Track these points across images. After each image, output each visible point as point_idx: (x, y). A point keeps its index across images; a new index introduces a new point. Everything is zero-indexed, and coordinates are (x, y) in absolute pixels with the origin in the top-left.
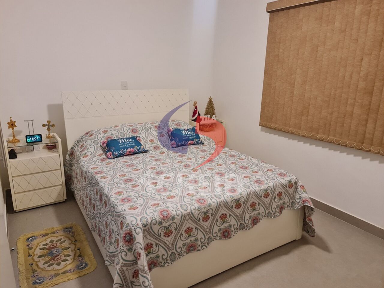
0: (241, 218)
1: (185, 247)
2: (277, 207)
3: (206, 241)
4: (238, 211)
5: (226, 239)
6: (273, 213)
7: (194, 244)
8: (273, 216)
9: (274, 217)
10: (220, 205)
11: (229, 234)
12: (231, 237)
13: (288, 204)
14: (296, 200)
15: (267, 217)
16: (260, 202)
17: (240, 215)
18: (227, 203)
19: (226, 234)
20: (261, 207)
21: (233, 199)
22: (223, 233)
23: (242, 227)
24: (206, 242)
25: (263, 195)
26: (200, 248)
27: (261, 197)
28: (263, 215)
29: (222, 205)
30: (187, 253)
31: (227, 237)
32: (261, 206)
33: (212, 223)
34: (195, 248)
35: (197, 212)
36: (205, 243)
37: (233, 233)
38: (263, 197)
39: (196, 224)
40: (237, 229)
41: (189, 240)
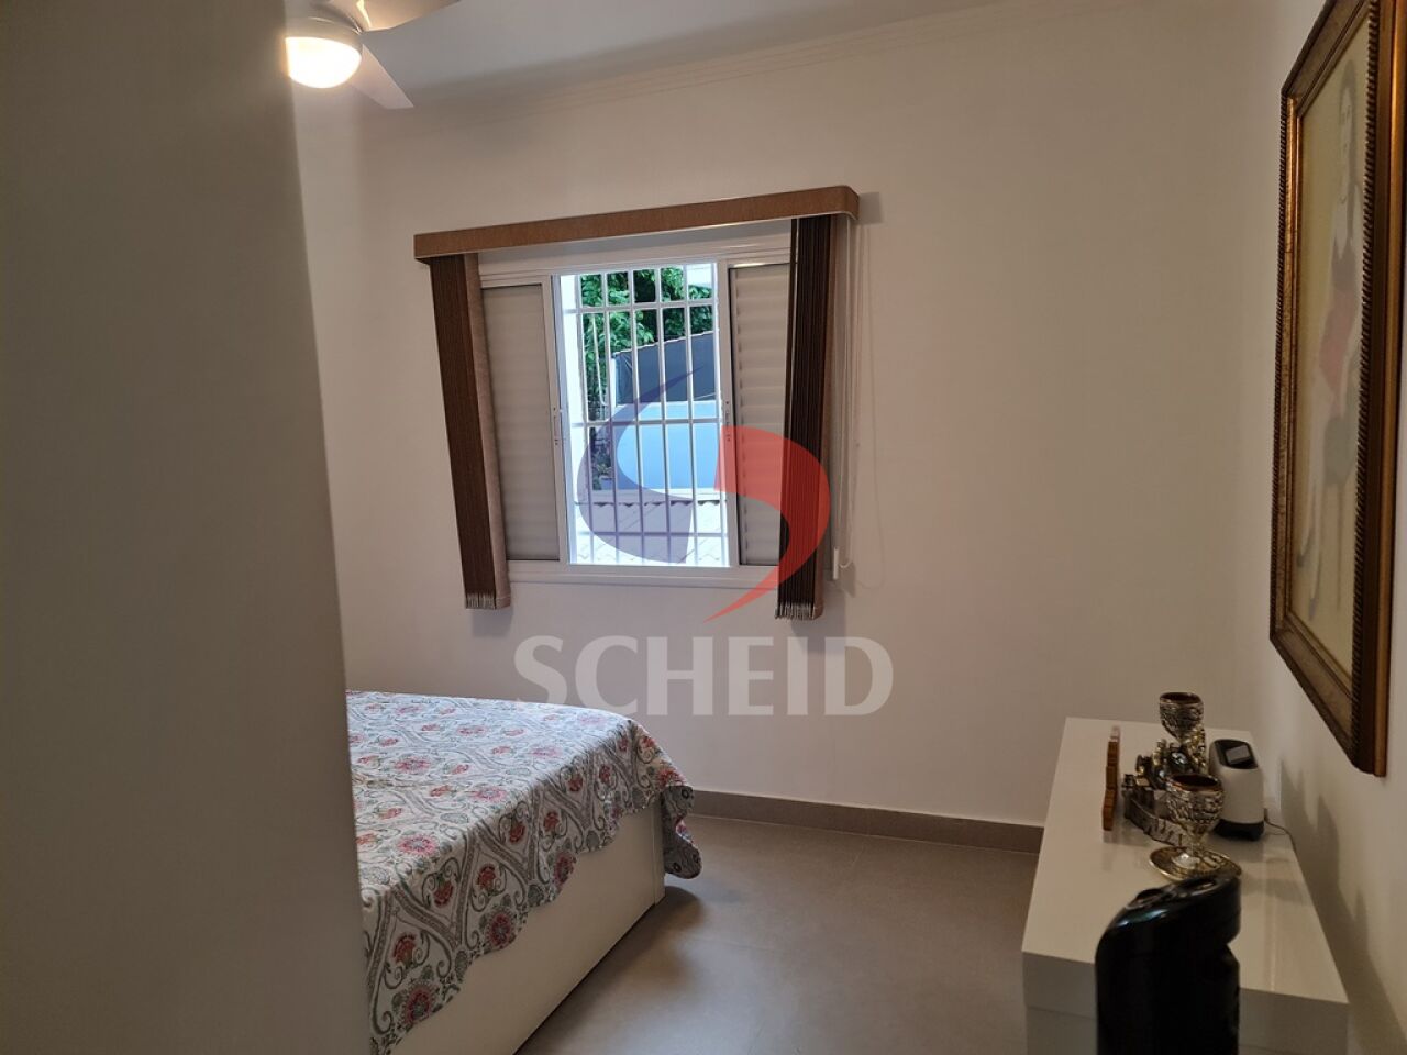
0: (528, 870)
1: (401, 1009)
2: (606, 812)
3: (452, 970)
4: (519, 850)
5: (501, 948)
6: (599, 833)
7: (424, 990)
8: (602, 841)
9: (604, 844)
10: (473, 840)
11: (508, 930)
12: (515, 937)
13: (627, 798)
14: (643, 783)
15: (587, 850)
16: (564, 807)
17: (524, 860)
18: (489, 830)
19: (500, 932)
20: (572, 824)
21: (502, 813)
22: (494, 930)
23: (536, 897)
24: (455, 973)
25: (568, 787)
26: (439, 1000)
27: (564, 791)
28: (578, 846)
29: (478, 840)
30: (408, 1029)
31: (504, 940)
32: (569, 819)
33: (461, 904)
34: (428, 1004)
35: (418, 880)
36: (452, 978)
37: (517, 923)
38: (568, 793)
39: (422, 920)
40: (525, 907)
41: (408, 979)
